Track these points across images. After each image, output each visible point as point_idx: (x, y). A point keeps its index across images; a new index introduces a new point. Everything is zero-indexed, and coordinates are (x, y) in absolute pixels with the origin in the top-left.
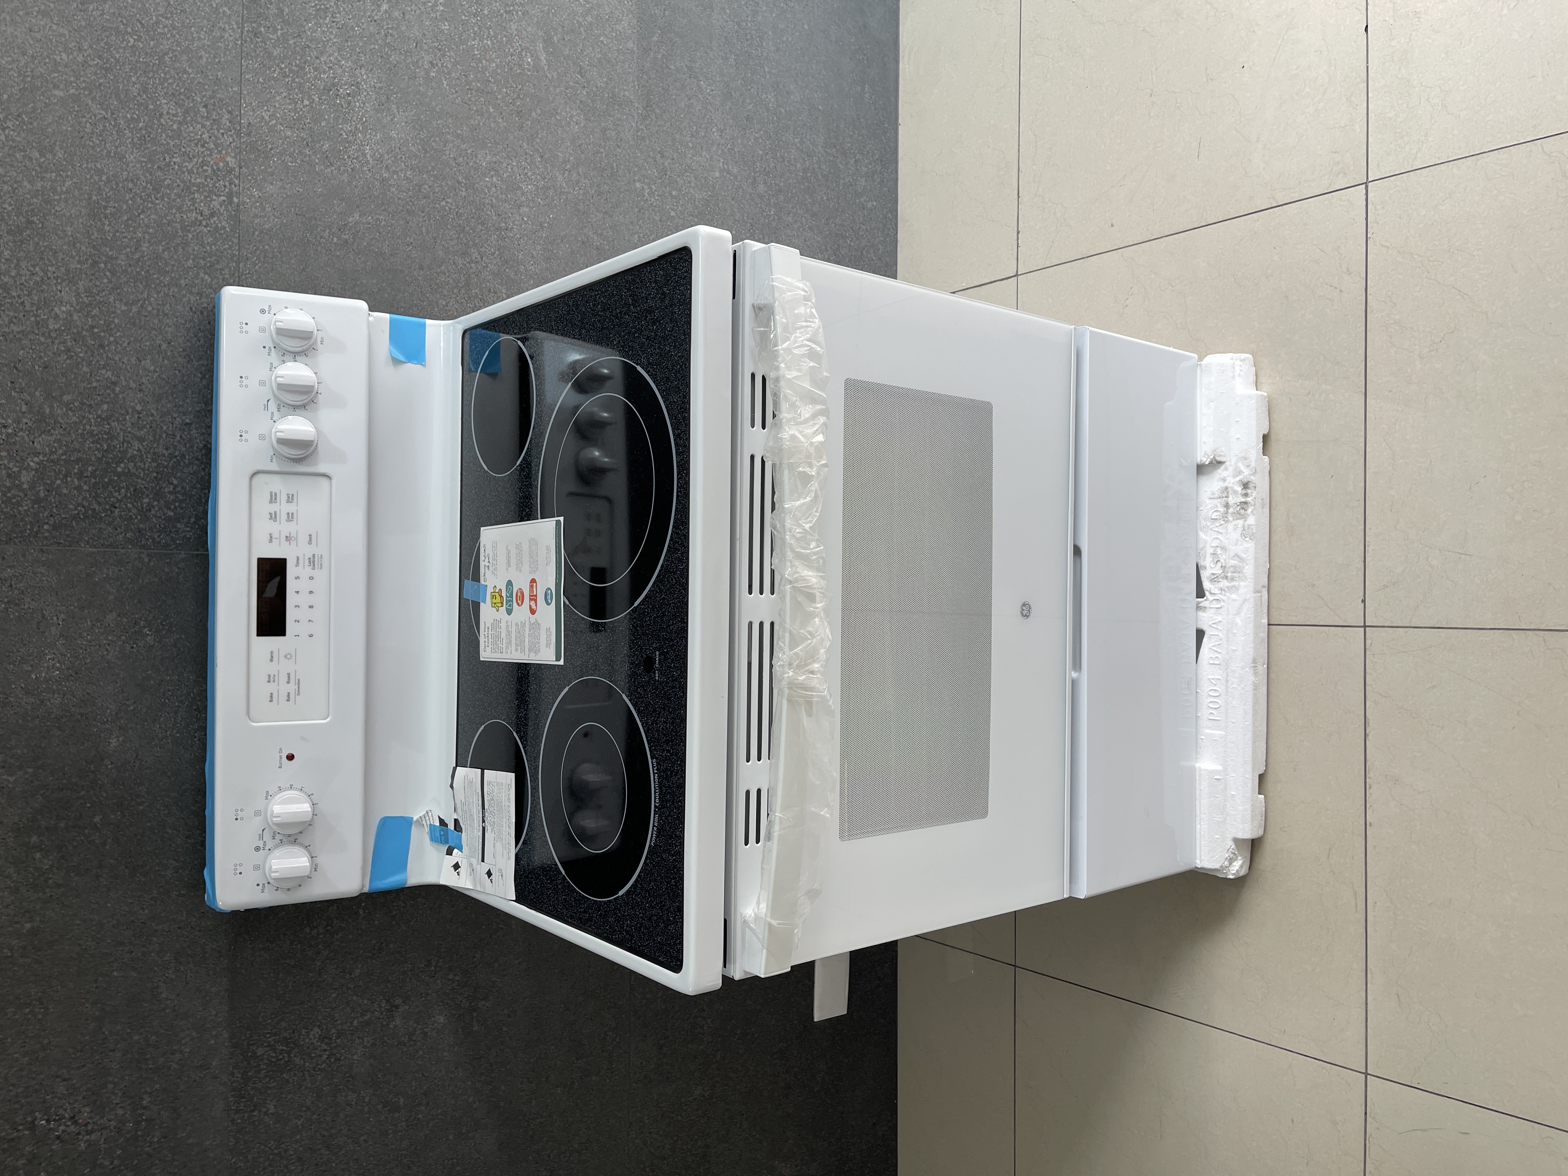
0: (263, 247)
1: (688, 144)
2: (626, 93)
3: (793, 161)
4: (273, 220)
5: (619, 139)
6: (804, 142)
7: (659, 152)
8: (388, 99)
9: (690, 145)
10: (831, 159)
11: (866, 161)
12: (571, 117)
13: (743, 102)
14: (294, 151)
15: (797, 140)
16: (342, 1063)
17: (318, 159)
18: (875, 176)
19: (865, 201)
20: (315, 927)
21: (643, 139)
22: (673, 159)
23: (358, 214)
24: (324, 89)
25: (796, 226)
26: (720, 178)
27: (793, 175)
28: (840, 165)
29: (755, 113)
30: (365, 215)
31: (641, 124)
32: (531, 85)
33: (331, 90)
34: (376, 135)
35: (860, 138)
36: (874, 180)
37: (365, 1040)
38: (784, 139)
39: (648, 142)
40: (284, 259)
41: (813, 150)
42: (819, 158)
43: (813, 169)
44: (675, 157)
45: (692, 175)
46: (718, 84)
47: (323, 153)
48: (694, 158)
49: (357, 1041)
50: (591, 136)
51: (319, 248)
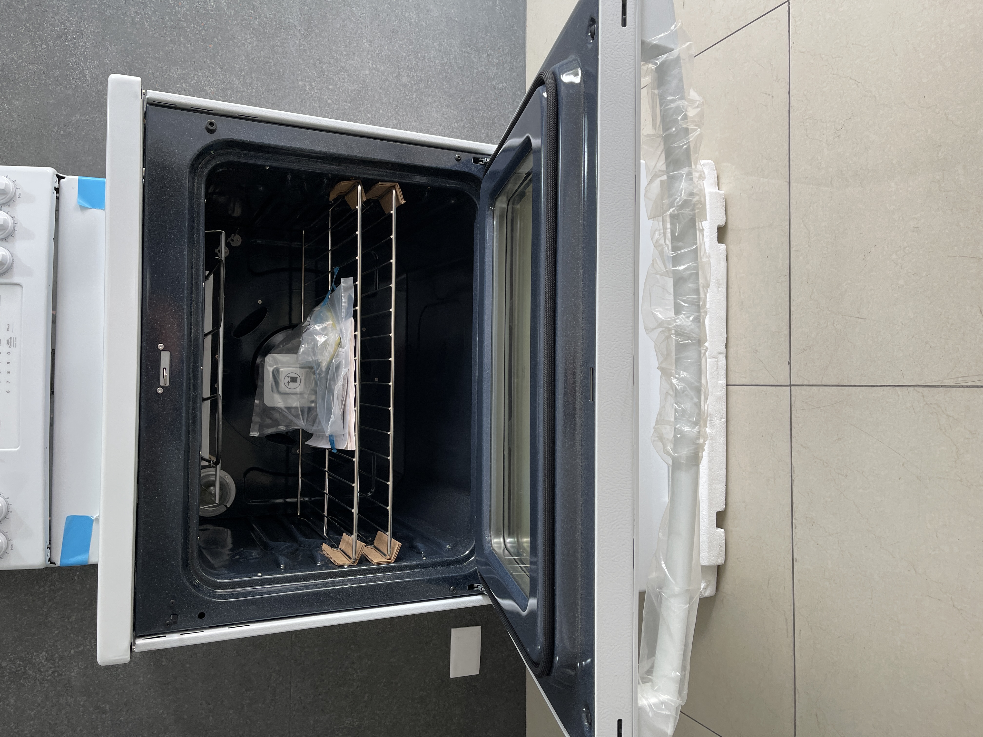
0: (11, 140)
1: (342, 52)
2: (291, 20)
3: (432, 59)
4: (18, 123)
5: (285, 53)
6: (442, 45)
7: (319, 60)
8: (103, 38)
9: (345, 53)
10: (466, 55)
11: (497, 55)
12: (246, 40)
13: (390, 20)
14: (34, 78)
15: (435, 44)
16: (63, 677)
17: (51, 81)
18: (506, 65)
19: (496, 83)
20: (43, 586)
21: (305, 51)
22: (330, 63)
23: (79, 115)
24: (57, 37)
25: (435, 105)
26: (370, 74)
27: (433, 69)
28: (474, 59)
29: (399, 27)
30: (84, 115)
31: (303, 41)
32: (214, 20)
33: (62, 37)
34: (94, 63)
35: (492, 39)
36: (504, 68)
37: (80, 663)
38: (424, 43)
39: (309, 53)
40: (25, 147)
41: (450, 50)
42: (455, 56)
43: (450, 63)
44: (331, 62)
45: (346, 74)
46: (368, 9)
47: (55, 78)
48: (347, 62)
49: (74, 664)
50: (262, 52)
51: (50, 139)
